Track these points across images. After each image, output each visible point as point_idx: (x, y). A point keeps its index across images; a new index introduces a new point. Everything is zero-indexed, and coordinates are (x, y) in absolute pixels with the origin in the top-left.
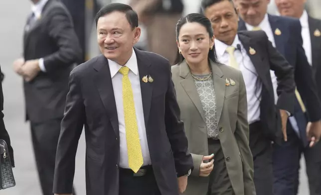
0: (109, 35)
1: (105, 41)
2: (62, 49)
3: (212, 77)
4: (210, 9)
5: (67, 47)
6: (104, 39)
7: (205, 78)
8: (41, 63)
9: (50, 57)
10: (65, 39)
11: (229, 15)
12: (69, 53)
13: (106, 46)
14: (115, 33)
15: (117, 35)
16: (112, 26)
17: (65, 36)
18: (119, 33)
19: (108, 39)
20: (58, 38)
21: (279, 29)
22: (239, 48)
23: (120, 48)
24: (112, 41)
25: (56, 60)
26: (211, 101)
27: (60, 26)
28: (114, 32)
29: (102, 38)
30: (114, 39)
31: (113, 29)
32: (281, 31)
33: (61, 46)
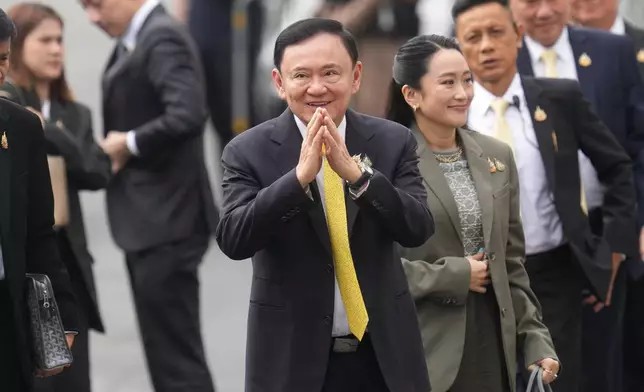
0: (316, 78)
1: (309, 91)
2: (170, 110)
3: (464, 156)
4: (465, 17)
5: (178, 105)
6: (306, 86)
7: (453, 158)
8: (130, 139)
9: (147, 128)
10: (174, 90)
11: (497, 31)
12: (181, 118)
13: (309, 99)
14: (328, 74)
15: (334, 78)
16: (322, 61)
17: (175, 84)
18: (335, 73)
19: (316, 85)
20: (163, 87)
21: (588, 54)
22: (516, 103)
23: (337, 102)
24: (325, 89)
25: (158, 132)
26: (468, 198)
27: (168, 65)
28: (327, 71)
29: (301, 85)
30: (327, 85)
31: (325, 67)
32: (592, 58)
33: (169, 103)
